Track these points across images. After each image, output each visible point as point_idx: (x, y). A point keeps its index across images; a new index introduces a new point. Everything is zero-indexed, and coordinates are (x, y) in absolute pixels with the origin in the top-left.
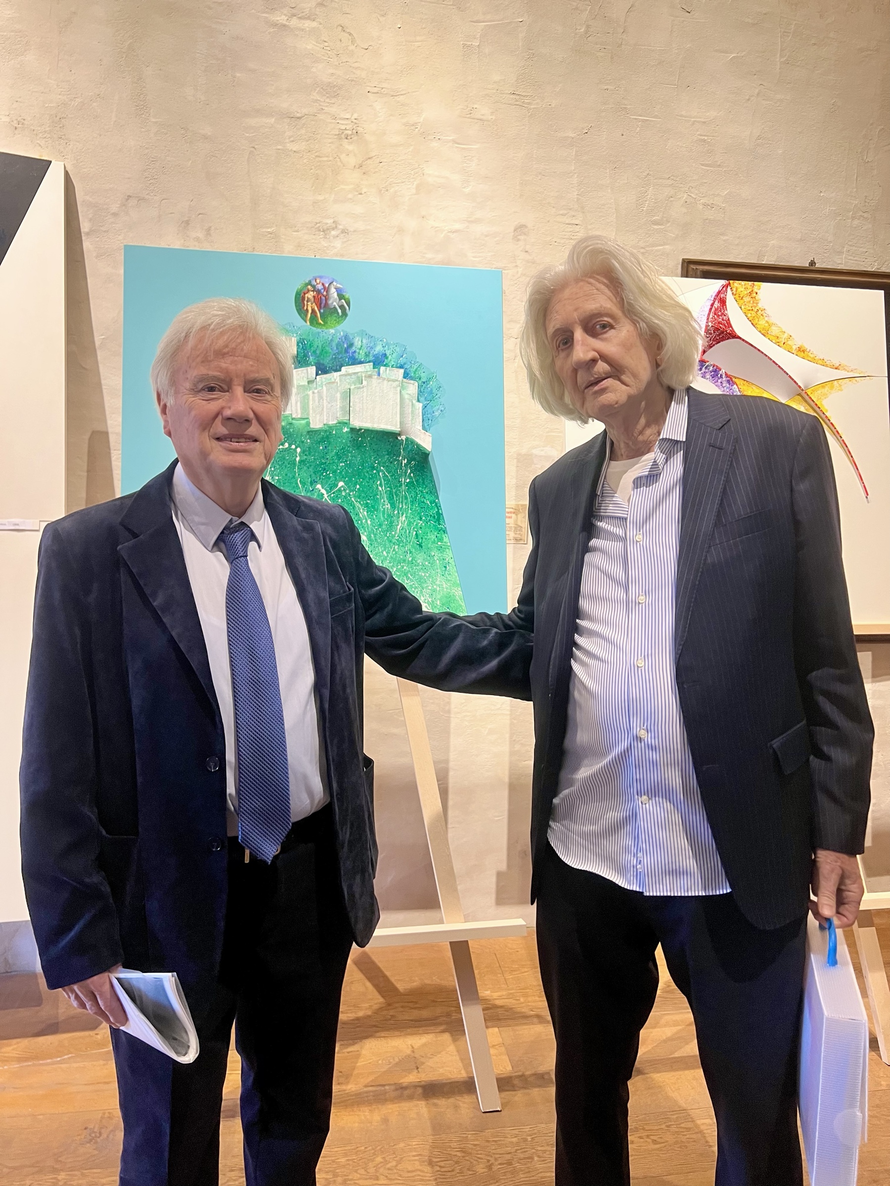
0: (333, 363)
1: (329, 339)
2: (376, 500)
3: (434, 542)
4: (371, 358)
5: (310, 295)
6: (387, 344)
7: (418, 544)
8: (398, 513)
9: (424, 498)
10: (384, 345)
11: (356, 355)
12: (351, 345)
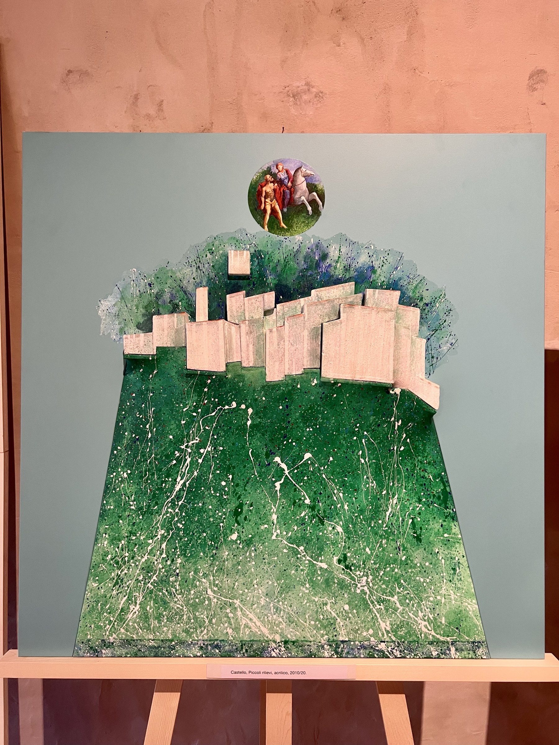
0: (299, 283)
1: (295, 250)
2: (356, 477)
3: (437, 534)
4: (353, 273)
5: (269, 188)
6: (375, 251)
7: (414, 537)
8: (388, 493)
9: (425, 470)
10: (371, 254)
11: (332, 271)
12: (324, 257)
